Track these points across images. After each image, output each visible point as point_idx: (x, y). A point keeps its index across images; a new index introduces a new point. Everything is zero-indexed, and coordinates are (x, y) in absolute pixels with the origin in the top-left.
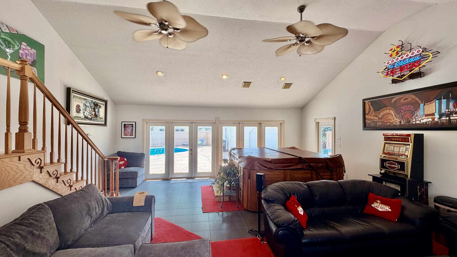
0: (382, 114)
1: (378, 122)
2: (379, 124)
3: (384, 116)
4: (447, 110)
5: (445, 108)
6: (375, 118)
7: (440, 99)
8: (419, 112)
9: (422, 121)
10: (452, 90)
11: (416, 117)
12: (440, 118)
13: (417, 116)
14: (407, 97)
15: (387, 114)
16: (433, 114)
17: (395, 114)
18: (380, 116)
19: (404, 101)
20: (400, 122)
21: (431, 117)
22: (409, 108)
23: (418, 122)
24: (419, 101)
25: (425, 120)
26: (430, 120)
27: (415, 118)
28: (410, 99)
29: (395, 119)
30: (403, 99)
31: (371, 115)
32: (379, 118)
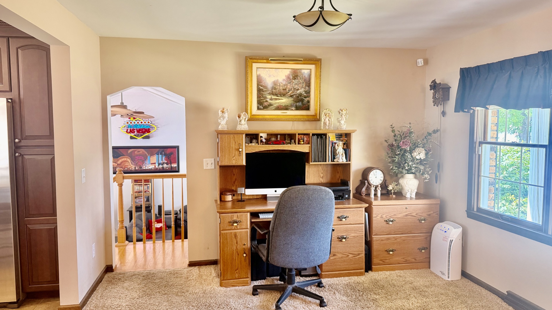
0: (120, 161)
1: (117, 167)
3: (122, 162)
4: (162, 162)
6: (114, 164)
7: (158, 154)
9: (149, 167)
11: (146, 165)
12: (158, 166)
15: (125, 161)
16: (155, 163)
17: (131, 162)
18: (119, 163)
19: (138, 153)
20: (135, 168)
22: (141, 158)
23: (146, 168)
24: (147, 155)
25: (151, 167)
26: (154, 166)
28: (141, 152)
29: (131, 165)
30: (136, 151)
32: (118, 165)
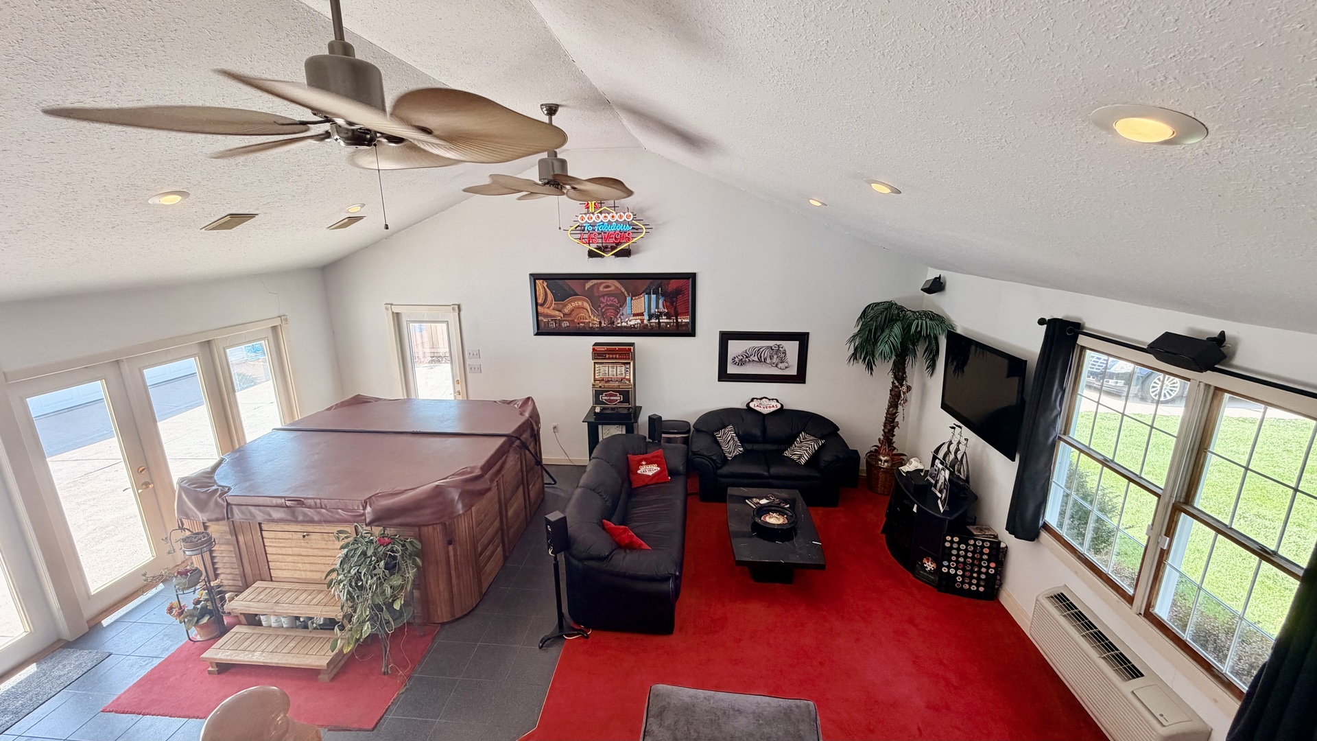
0: (569, 307)
1: (564, 320)
2: (565, 324)
3: (572, 310)
4: (657, 310)
5: (655, 307)
6: (557, 313)
7: (649, 294)
8: (625, 310)
10: (661, 283)
11: (622, 317)
12: (649, 320)
13: (623, 314)
14: (609, 284)
15: (579, 307)
16: (642, 314)
17: (591, 309)
18: (566, 311)
19: (605, 290)
20: (600, 323)
21: (640, 317)
22: (613, 301)
23: (624, 324)
24: (626, 293)
26: (639, 321)
27: (620, 317)
28: (613, 288)
29: (592, 317)
30: (602, 286)
31: (548, 308)
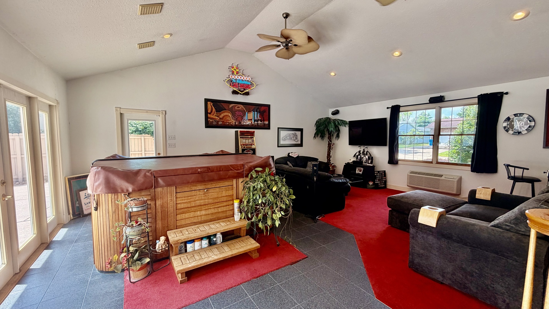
0: (222, 115)
1: (219, 121)
5: (256, 117)
6: (217, 118)
7: (254, 111)
8: (245, 117)
10: (258, 108)
12: (254, 122)
14: (239, 106)
15: (226, 116)
17: (231, 116)
19: (238, 108)
20: (235, 123)
21: (251, 121)
22: (240, 113)
23: (245, 124)
24: (245, 111)
25: (249, 123)
27: (243, 121)
29: (232, 120)
31: (213, 115)
32: (220, 118)
